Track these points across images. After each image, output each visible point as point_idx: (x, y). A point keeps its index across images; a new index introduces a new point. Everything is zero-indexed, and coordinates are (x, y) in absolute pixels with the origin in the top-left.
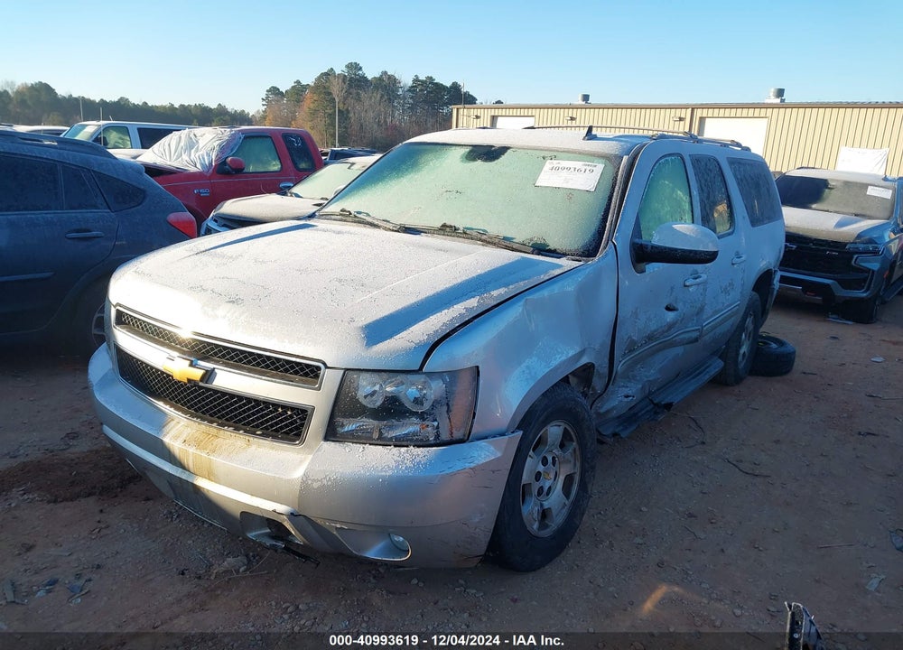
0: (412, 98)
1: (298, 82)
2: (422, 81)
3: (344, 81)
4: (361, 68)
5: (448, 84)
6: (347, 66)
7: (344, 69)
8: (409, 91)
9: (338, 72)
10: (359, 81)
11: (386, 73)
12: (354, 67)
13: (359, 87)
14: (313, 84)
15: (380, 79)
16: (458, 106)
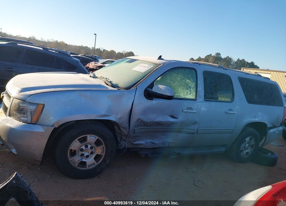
0: (236, 65)
1: (200, 57)
2: (240, 60)
3: (214, 58)
4: (220, 55)
5: (250, 62)
6: (216, 54)
7: (215, 54)
8: (235, 63)
9: (213, 55)
10: (218, 58)
11: (228, 57)
12: (218, 54)
13: (218, 60)
14: (204, 58)
15: (226, 59)
16: (243, 68)
